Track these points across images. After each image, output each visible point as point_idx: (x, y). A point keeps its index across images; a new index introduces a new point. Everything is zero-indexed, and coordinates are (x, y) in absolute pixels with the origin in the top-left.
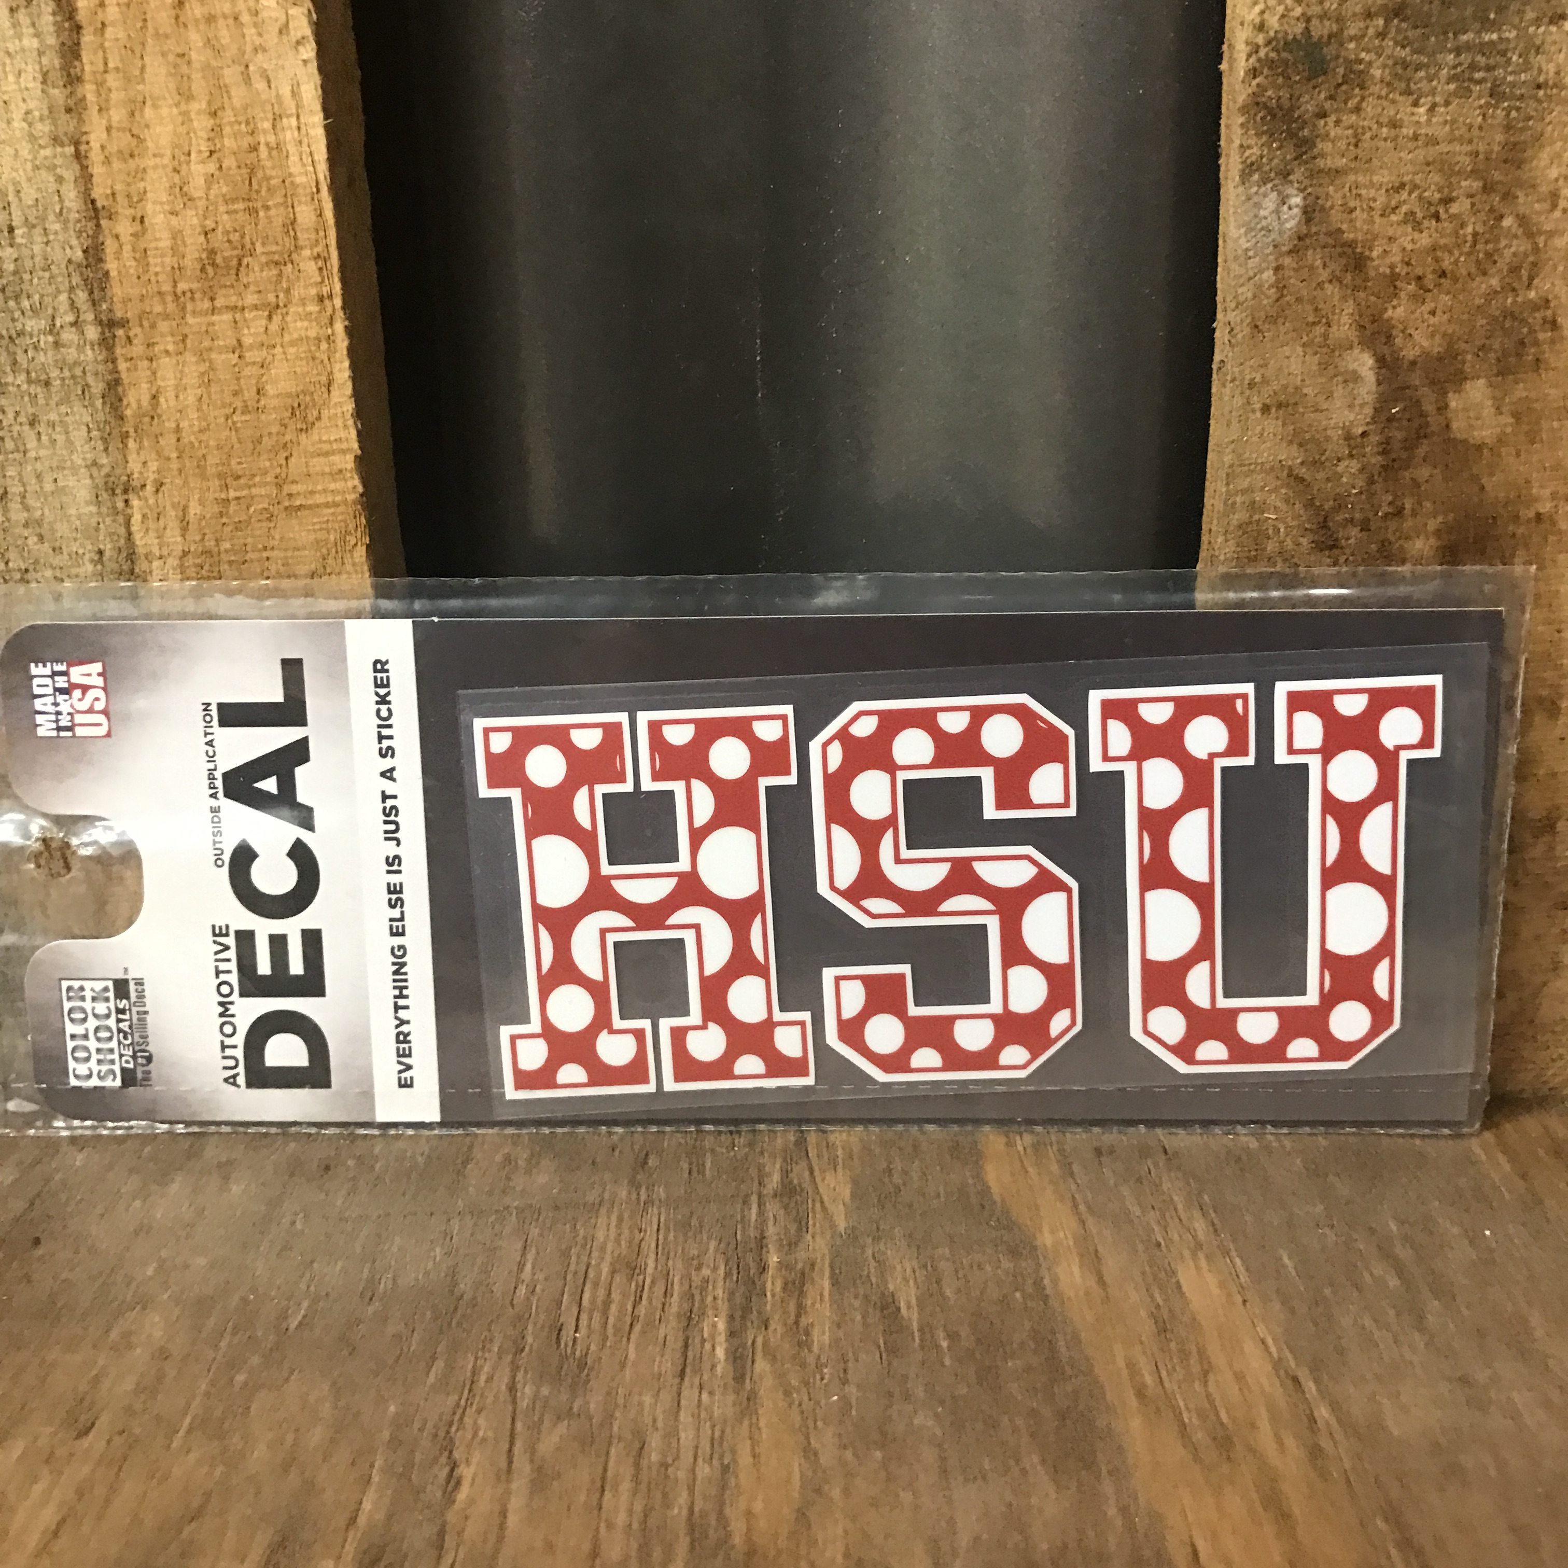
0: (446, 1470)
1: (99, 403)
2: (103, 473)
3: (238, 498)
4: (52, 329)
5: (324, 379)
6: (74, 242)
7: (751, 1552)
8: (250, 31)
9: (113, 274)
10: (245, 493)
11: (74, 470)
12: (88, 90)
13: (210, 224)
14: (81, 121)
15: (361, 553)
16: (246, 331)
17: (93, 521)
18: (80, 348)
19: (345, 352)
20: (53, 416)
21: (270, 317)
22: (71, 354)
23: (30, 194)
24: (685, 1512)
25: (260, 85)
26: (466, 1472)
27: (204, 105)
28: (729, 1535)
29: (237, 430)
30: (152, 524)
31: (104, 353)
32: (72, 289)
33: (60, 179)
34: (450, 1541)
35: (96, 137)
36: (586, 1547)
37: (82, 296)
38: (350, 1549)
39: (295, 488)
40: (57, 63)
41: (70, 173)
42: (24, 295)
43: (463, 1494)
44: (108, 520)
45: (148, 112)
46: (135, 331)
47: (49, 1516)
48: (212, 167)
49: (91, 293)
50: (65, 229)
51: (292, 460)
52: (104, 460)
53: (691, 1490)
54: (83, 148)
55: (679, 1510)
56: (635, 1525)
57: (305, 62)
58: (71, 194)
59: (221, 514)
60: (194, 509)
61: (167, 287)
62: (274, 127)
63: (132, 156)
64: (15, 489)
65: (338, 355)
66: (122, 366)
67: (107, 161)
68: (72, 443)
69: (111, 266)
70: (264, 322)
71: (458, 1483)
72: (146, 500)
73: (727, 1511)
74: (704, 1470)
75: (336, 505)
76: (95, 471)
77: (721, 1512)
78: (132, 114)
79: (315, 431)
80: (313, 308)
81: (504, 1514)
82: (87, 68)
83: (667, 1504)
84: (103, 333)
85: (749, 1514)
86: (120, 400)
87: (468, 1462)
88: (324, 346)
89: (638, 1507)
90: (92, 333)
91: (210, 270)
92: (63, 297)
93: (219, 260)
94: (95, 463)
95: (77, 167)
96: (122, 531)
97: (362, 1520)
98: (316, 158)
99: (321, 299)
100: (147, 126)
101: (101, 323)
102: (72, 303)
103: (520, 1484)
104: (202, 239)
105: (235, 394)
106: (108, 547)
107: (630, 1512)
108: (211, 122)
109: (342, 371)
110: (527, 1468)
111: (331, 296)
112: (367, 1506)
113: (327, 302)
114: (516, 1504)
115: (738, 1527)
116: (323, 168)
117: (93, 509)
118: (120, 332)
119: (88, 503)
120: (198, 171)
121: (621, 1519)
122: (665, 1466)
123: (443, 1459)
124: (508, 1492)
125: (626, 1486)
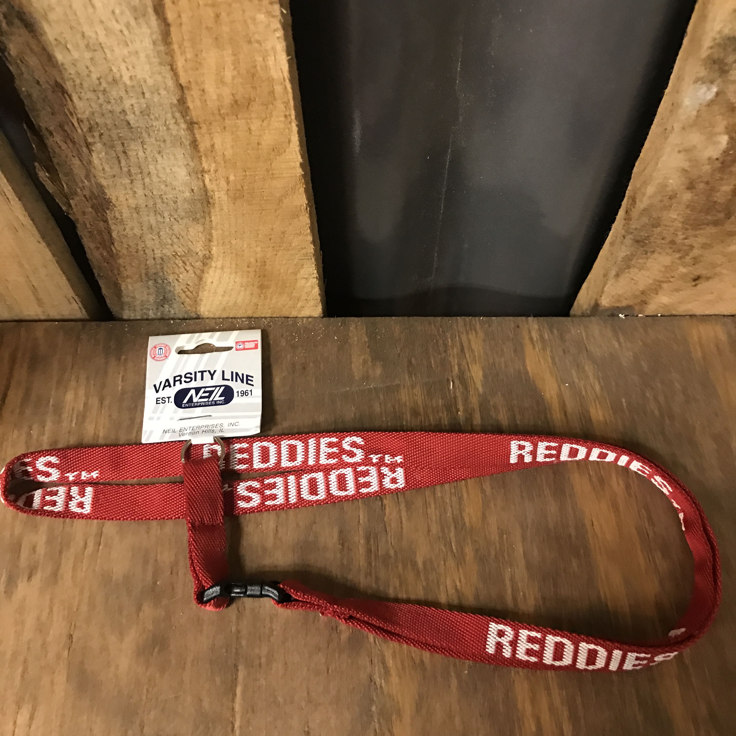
1: (188, 147)
2: (192, 167)
3: (251, 175)
4: (165, 124)
5: (287, 140)
6: (173, 97)
7: (472, 528)
8: (251, 27)
9: (191, 107)
10: (253, 173)
11: (179, 167)
12: (175, 47)
13: (234, 92)
14: (172, 57)
15: (302, 190)
16: (252, 125)
17: (189, 181)
18: (178, 131)
19: (296, 132)
20: (168, 151)
21: (263, 121)
22: (174, 133)
23: (150, 82)
25: (257, 45)
27: (230, 52)
28: (465, 524)
29: (249, 155)
30: (214, 182)
31: (189, 132)
32: (173, 113)
33: (164, 77)
34: (388, 529)
35: (180, 63)
36: (426, 530)
37: (178, 115)
38: (361, 533)
39: (274, 172)
40: (160, 37)
41: (169, 75)
42: (151, 114)
43: (387, 511)
44: (195, 181)
45: (204, 54)
46: (202, 125)
48: (235, 73)
49: (181, 113)
50: (168, 93)
51: (273, 164)
52: (191, 164)
53: (452, 506)
54: (174, 67)
55: (449, 514)
56: (438, 520)
57: (278, 38)
58: (170, 83)
59: (243, 179)
60: (232, 178)
61: (216, 112)
62: (263, 60)
63: (197, 69)
64: (153, 171)
65: (293, 133)
66: (198, 136)
67: (186, 71)
68: (177, 159)
69: (190, 104)
70: (260, 123)
72: (211, 175)
75: (291, 177)
76: (188, 167)
77: (461, 514)
78: (197, 55)
79: (283, 155)
80: (283, 119)
81: (401, 518)
82: (174, 39)
83: (446, 512)
84: (188, 126)
85: (469, 515)
86: (197, 146)
88: (287, 130)
89: (438, 514)
90: (183, 126)
91: (235, 106)
92: (169, 115)
93: (239, 103)
94: (188, 164)
95: (172, 73)
96: (201, 184)
97: (361, 522)
98: (283, 70)
99: (286, 116)
100: (204, 59)
101: (187, 123)
102: (174, 117)
103: (403, 506)
104: (231, 97)
105: (248, 144)
106: (196, 189)
107: (436, 515)
108: (233, 58)
109: (295, 139)
111: (290, 115)
112: (361, 517)
113: (288, 117)
114: (404, 514)
115: (467, 520)
116: (286, 74)
117: (188, 178)
118: (196, 126)
119: (186, 176)
120: (229, 74)
121: (434, 518)
124: (400, 510)
125: (433, 506)
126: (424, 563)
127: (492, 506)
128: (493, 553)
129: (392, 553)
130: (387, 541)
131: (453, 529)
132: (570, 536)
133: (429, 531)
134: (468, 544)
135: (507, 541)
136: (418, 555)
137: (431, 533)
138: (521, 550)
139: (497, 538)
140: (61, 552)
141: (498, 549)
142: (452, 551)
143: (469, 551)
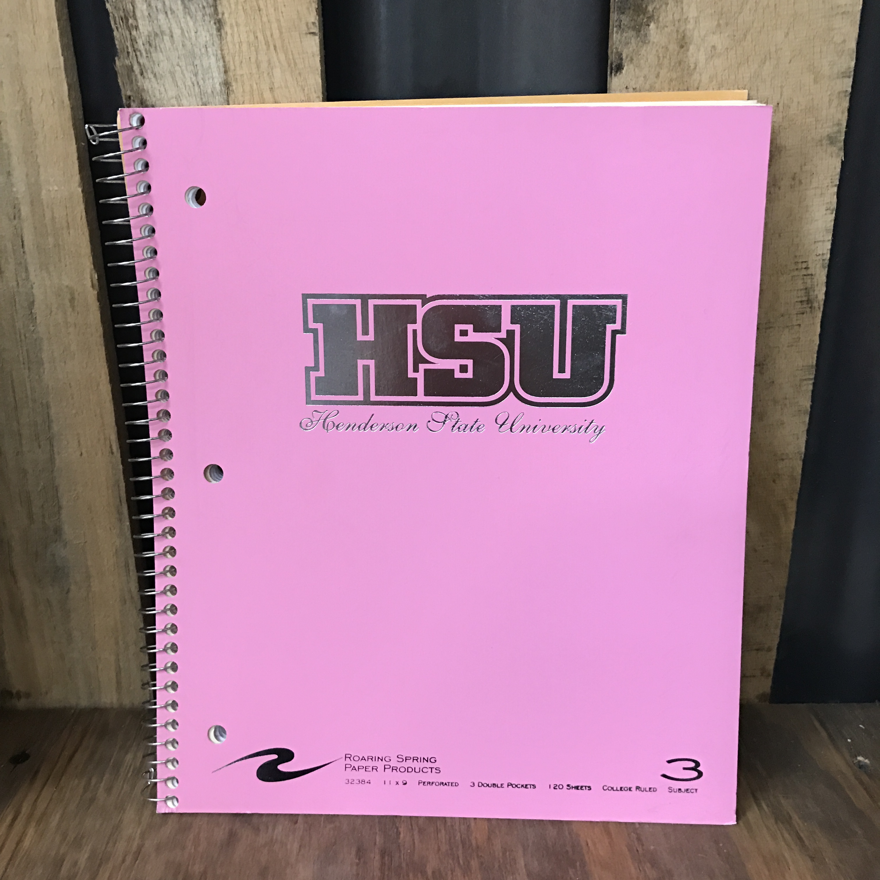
0: (396, 830)
7: (478, 847)
24: (459, 837)
26: (401, 830)
28: (471, 844)
34: (402, 849)
36: (436, 848)
38: (377, 851)
43: (402, 836)
47: (296, 845)
53: (460, 832)
56: (448, 842)
71: (400, 833)
73: (470, 838)
74: (463, 827)
81: (413, 840)
83: (455, 837)
85: (476, 838)
87: (401, 827)
89: (447, 837)
97: (377, 843)
103: (416, 833)
110: (417, 829)
112: (378, 840)
114: (416, 837)
115: (474, 842)
121: (444, 841)
122: (452, 826)
123: (394, 826)
124: (413, 835)
125: (443, 831)
126: (433, 872)
127: (497, 832)
128: (496, 866)
129: (404, 865)
130: (400, 857)
131: (460, 847)
132: (567, 852)
133: (439, 850)
134: (474, 858)
135: (510, 857)
136: (428, 867)
137: (440, 852)
138: (522, 863)
139: (501, 854)
140: (100, 866)
141: (501, 861)
142: (459, 863)
143: (474, 864)
